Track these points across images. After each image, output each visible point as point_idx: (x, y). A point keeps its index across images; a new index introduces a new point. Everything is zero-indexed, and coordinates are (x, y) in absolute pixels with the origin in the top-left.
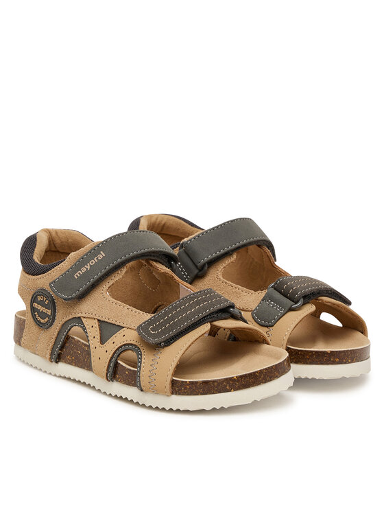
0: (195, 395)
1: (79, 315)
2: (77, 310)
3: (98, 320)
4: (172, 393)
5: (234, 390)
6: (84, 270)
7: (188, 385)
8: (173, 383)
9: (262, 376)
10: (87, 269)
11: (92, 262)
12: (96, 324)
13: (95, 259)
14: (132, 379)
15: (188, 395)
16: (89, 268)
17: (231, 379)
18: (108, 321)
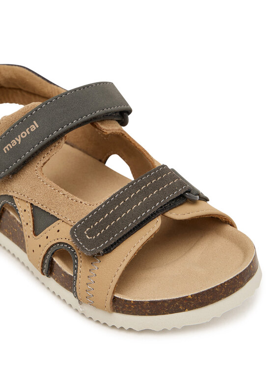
0: (142, 315)
1: (10, 194)
2: (8, 187)
3: (31, 204)
4: (114, 311)
5: (189, 310)
6: (14, 143)
7: (133, 304)
8: (115, 299)
9: (223, 290)
10: (18, 142)
11: (24, 135)
12: (29, 209)
13: (27, 130)
14: (69, 283)
15: (133, 314)
16: (19, 141)
17: (185, 298)
18: (41, 207)
